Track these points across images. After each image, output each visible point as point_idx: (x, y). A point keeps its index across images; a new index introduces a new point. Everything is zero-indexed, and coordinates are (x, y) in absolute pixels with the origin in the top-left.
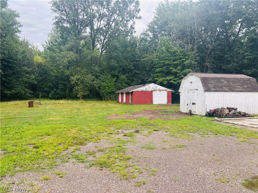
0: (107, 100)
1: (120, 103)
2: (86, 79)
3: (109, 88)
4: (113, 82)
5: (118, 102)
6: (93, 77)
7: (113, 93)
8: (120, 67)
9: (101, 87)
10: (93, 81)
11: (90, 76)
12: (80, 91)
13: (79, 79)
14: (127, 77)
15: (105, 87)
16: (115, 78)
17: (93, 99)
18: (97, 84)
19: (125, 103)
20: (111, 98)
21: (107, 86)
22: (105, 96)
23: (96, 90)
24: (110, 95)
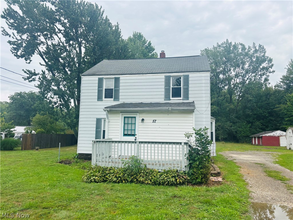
0: (243, 142)
1: (253, 145)
2: (225, 125)
3: (244, 132)
4: (248, 128)
5: (252, 144)
6: (231, 124)
7: (248, 136)
8: (255, 115)
9: (237, 132)
10: (231, 127)
11: (228, 123)
12: (221, 135)
13: (220, 125)
14: (261, 123)
15: (241, 132)
16: (250, 124)
17: (231, 141)
18: (234, 130)
19: (257, 145)
20: (246, 141)
21: (243, 131)
22: (241, 139)
23: (233, 134)
24: (246, 139)
